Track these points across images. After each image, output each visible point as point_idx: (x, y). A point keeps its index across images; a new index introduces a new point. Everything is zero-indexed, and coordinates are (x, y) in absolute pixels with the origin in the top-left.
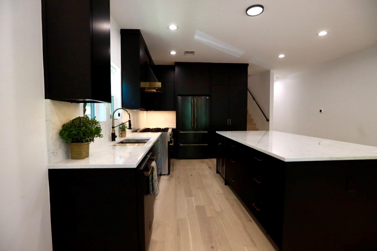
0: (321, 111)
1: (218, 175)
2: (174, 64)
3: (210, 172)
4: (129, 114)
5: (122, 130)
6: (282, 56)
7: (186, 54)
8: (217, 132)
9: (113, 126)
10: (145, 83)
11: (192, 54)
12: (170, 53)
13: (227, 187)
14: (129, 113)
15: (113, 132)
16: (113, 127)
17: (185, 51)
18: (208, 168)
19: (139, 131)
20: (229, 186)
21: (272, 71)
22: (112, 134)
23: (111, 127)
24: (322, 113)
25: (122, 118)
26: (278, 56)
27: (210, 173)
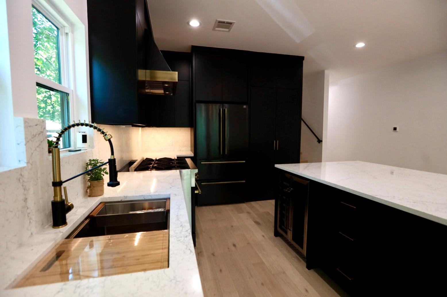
0: (395, 129)
1: (278, 238)
2: (189, 51)
3: (264, 234)
4: (109, 141)
5: (92, 179)
6: (360, 45)
7: (217, 29)
8: (277, 166)
9: (58, 180)
10: (144, 71)
11: (227, 30)
12: (188, 23)
13: (312, 273)
14: (109, 137)
15: (58, 199)
16: (57, 184)
17: (218, 20)
18: (254, 223)
19: (133, 169)
20: (315, 271)
21: (327, 72)
22: (54, 204)
23: (51, 184)
24: (397, 132)
25: (92, 146)
26: (355, 45)
27: (263, 236)
